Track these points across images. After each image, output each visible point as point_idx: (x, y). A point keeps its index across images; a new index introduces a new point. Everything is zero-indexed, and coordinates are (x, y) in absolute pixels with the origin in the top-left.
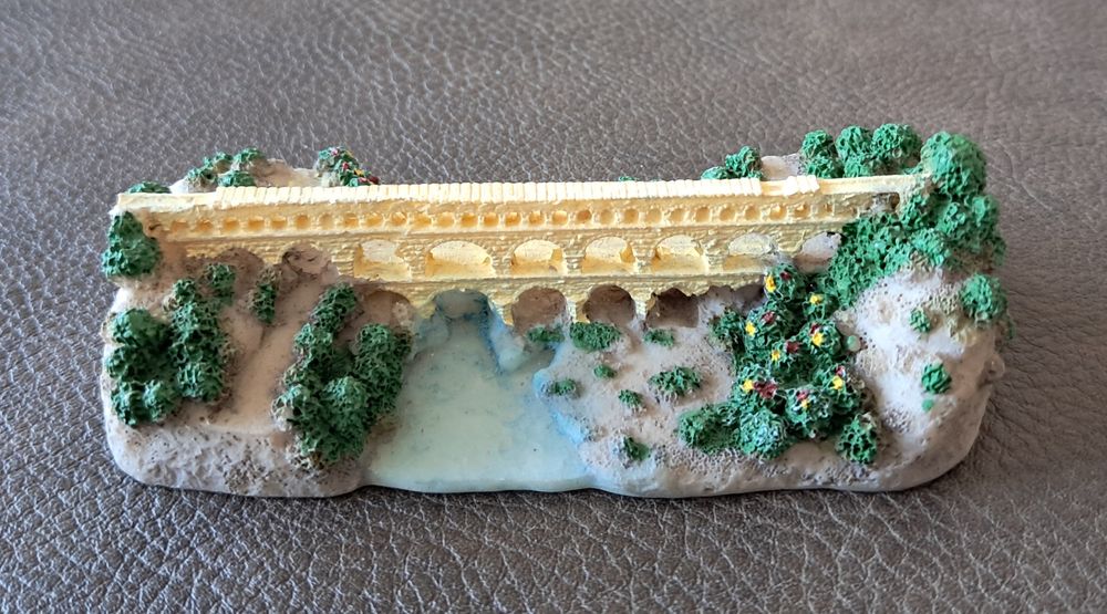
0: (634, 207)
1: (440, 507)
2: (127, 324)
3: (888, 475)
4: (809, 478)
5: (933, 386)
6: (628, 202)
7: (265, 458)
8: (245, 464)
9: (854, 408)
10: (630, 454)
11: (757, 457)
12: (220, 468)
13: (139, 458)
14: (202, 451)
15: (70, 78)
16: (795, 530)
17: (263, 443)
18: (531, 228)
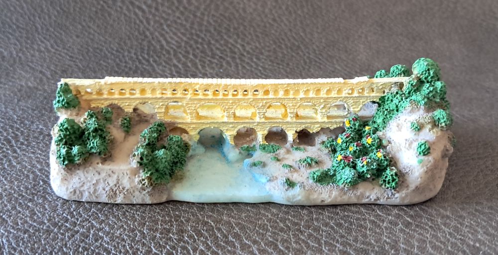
0: (288, 88)
1: (203, 208)
2: (65, 122)
3: (403, 195)
4: (367, 198)
5: (422, 151)
6: (286, 86)
7: (126, 183)
8: (116, 186)
9: (387, 166)
10: (288, 185)
11: (345, 186)
12: (104, 189)
13: (66, 187)
14: (96, 181)
15: (30, 69)
16: (363, 217)
17: (125, 174)
18: (243, 97)
